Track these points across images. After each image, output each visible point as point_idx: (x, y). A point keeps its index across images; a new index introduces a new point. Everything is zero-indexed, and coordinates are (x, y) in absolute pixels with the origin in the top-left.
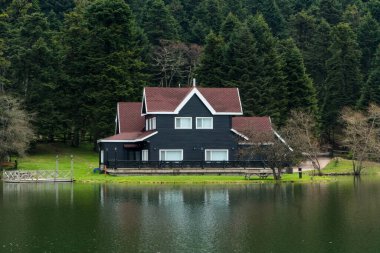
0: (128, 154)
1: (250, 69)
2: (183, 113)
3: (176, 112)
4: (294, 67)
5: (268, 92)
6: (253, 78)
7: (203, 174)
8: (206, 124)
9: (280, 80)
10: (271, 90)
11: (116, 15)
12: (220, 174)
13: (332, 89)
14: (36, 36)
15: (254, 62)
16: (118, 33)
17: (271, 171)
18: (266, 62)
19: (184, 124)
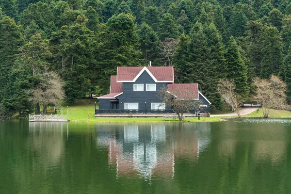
0: (113, 105)
1: (202, 55)
2: (138, 82)
3: (134, 81)
4: (232, 54)
5: (213, 69)
6: (203, 60)
7: (146, 117)
8: (152, 88)
9: (222, 61)
10: (215, 67)
11: (123, 25)
12: (156, 117)
13: (265, 66)
14: (76, 38)
15: (204, 51)
16: (124, 35)
17: (177, 116)
18: (213, 51)
19: (139, 88)
